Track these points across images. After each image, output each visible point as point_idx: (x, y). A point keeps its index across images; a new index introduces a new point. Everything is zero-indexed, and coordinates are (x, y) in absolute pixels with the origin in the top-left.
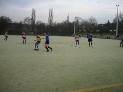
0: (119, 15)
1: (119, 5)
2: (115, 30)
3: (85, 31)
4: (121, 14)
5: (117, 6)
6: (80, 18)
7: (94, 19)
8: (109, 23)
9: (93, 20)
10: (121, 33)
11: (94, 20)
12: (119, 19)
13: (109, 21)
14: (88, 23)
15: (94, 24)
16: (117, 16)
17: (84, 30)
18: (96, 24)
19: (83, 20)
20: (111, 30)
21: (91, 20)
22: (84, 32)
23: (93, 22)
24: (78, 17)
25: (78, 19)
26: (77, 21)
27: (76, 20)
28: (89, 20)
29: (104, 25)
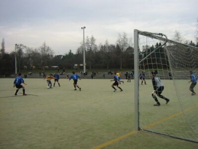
0: (85, 42)
1: (85, 28)
2: (81, 65)
3: (34, 67)
4: (88, 40)
5: (82, 28)
6: (25, 47)
7: (48, 47)
8: (70, 54)
9: (46, 49)
10: (91, 68)
11: (48, 49)
12: (86, 47)
13: (71, 51)
14: (39, 54)
15: (49, 55)
16: (83, 43)
17: (32, 66)
18: (52, 56)
19: (29, 50)
20: (76, 65)
21: (43, 49)
22: (32, 70)
23: (47, 53)
24: (21, 45)
25: (22, 47)
26: (20, 52)
27: (17, 50)
28: (41, 50)
29: (63, 56)
